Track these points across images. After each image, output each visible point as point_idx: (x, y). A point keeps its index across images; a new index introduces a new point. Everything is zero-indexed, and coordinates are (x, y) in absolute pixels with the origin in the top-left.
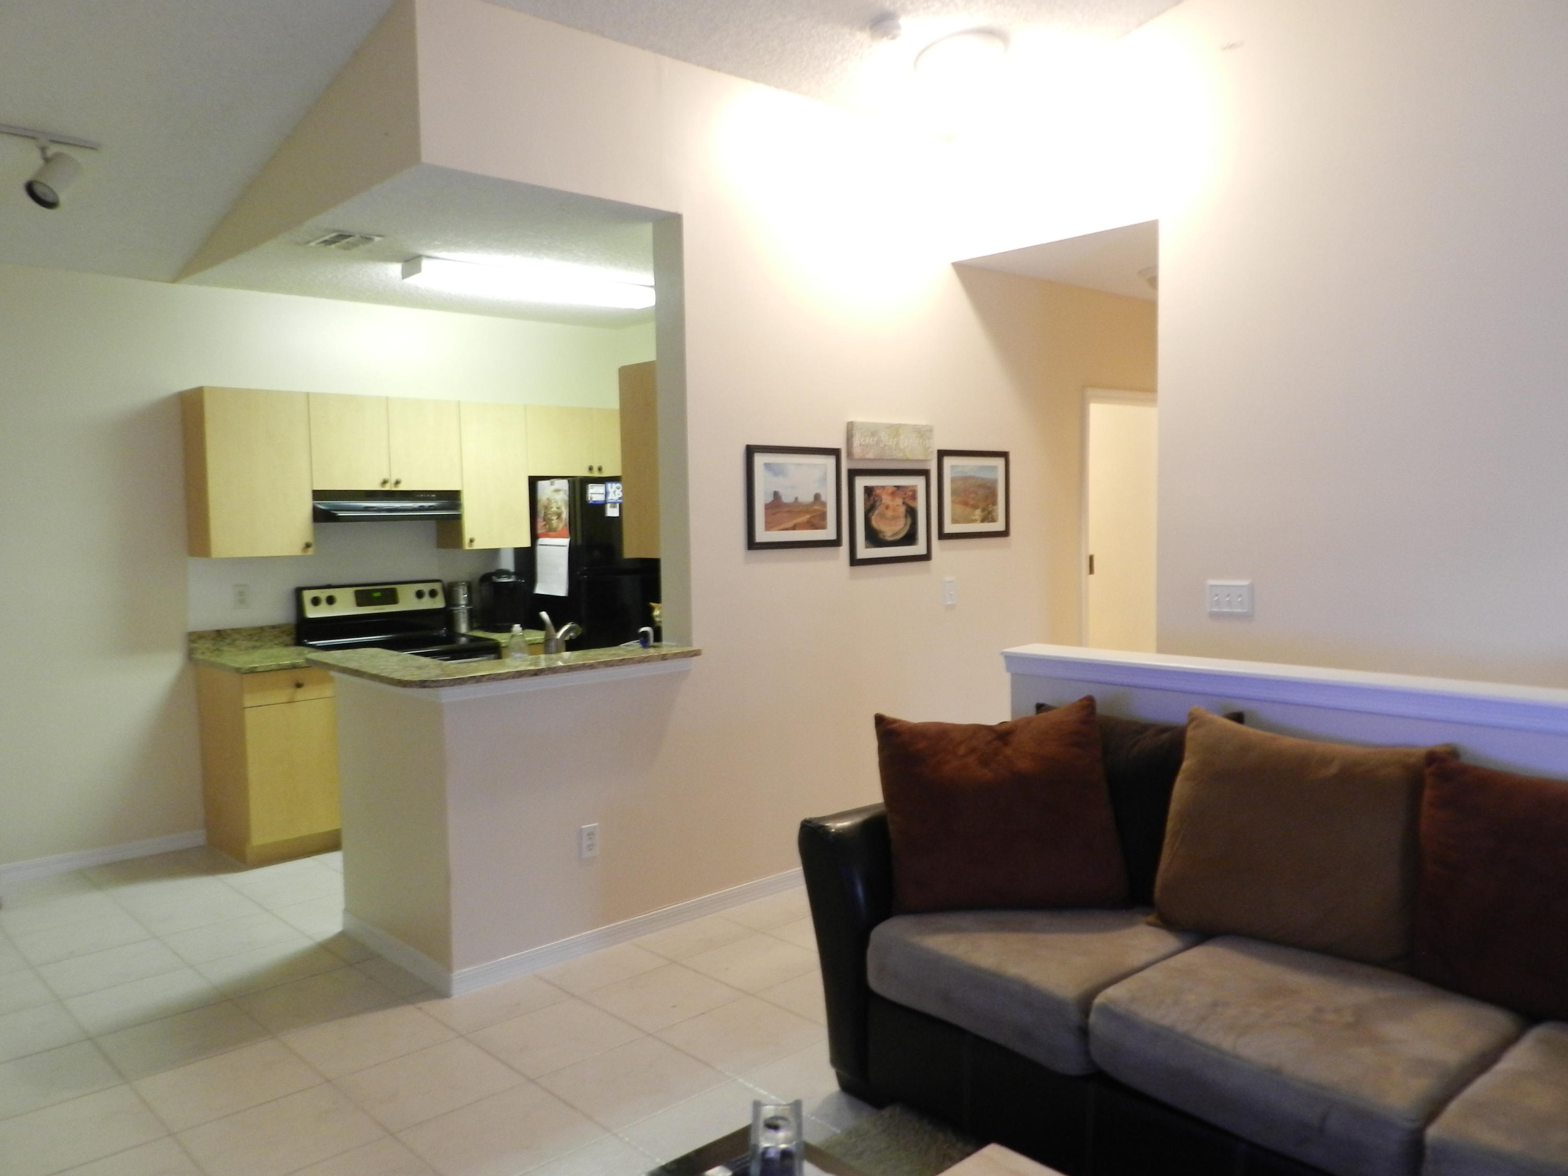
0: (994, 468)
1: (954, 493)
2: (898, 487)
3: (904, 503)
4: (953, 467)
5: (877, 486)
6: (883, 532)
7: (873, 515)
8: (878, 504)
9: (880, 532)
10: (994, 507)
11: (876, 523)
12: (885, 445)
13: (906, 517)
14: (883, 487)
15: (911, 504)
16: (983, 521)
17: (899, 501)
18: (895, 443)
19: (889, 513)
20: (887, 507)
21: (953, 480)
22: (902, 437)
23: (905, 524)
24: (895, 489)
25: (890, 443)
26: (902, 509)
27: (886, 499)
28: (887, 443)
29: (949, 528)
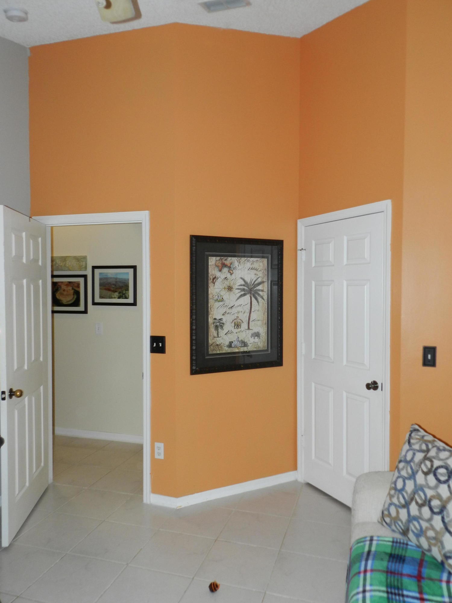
0: (128, 273)
1: (101, 285)
2: (70, 282)
3: (73, 289)
4: (100, 274)
5: (59, 282)
6: (62, 300)
7: (57, 293)
8: (59, 289)
9: (60, 300)
10: (127, 292)
11: (58, 296)
12: (59, 265)
13: (74, 294)
14: (62, 282)
15: (77, 289)
16: (119, 298)
17: (70, 288)
18: (64, 264)
19: (65, 293)
20: (64, 290)
21: (100, 279)
22: (68, 262)
23: (73, 298)
24: (68, 283)
25: (61, 264)
26: (72, 291)
27: (63, 287)
28: (60, 265)
29: (97, 300)
